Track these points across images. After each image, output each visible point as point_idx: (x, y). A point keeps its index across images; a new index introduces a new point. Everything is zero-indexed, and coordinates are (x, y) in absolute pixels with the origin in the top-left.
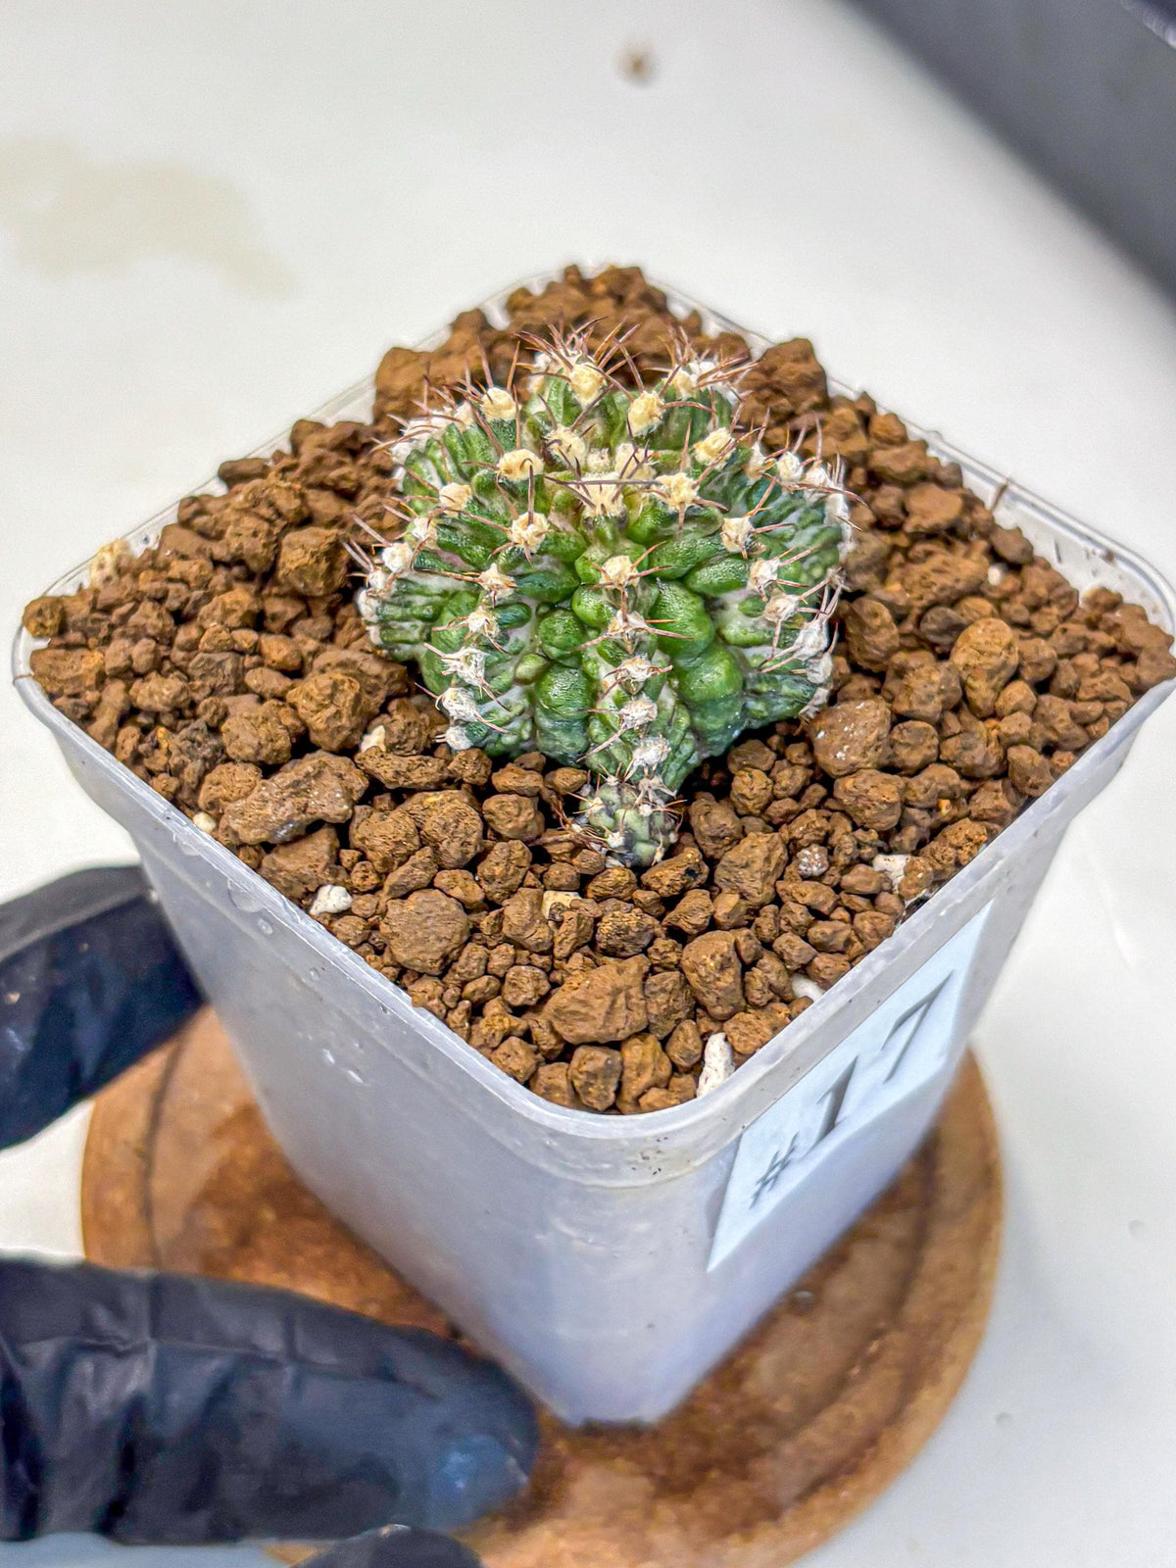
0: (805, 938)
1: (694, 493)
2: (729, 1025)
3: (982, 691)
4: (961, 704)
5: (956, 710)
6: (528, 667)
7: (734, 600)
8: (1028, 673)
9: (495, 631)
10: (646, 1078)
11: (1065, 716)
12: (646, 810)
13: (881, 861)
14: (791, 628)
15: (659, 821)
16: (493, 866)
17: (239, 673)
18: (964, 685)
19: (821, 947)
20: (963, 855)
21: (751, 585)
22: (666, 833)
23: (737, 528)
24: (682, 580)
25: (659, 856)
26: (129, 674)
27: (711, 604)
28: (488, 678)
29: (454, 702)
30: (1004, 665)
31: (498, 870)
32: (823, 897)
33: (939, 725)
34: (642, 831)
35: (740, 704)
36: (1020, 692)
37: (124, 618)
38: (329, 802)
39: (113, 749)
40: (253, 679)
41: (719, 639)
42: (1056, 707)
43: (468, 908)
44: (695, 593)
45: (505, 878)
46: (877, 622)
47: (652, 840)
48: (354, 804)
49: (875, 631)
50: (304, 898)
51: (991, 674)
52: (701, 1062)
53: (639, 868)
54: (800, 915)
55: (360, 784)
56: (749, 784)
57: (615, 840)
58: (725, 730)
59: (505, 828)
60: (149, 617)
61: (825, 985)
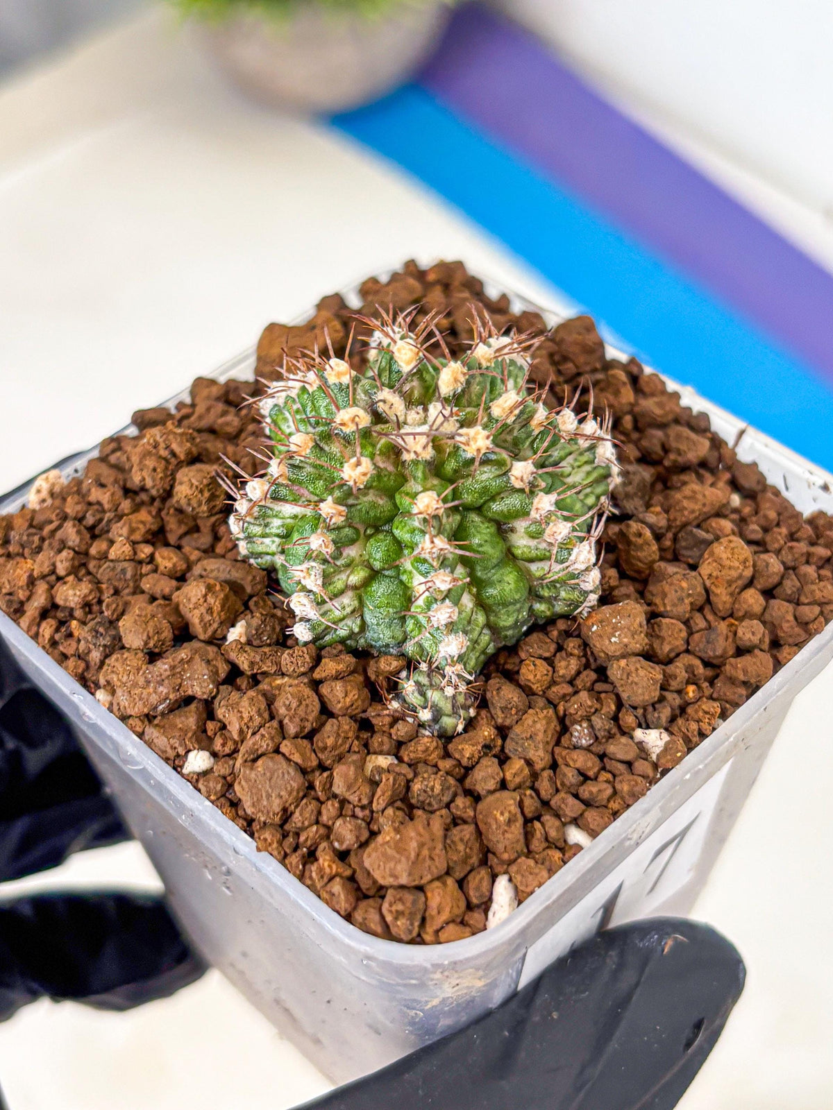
0: (576, 796)
1: (489, 443)
2: (513, 868)
3: (722, 597)
4: (706, 603)
5: (701, 610)
6: (356, 578)
7: (521, 525)
8: (761, 583)
9: (331, 548)
10: (445, 916)
11: (790, 617)
12: (449, 691)
13: (639, 734)
14: (566, 546)
15: (461, 699)
16: (329, 735)
17: (138, 577)
18: (707, 591)
19: (587, 804)
20: (705, 727)
21: (533, 514)
22: (466, 708)
23: (522, 470)
24: (479, 509)
25: (460, 728)
26: (53, 578)
27: (502, 528)
28: (325, 584)
29: (300, 604)
30: (740, 577)
31: (330, 742)
32: (588, 762)
33: (686, 623)
34: (447, 707)
35: (527, 606)
36: (753, 599)
37: (53, 532)
38: (199, 684)
39: (35, 637)
40: (146, 585)
41: (510, 556)
42: (781, 609)
43: (304, 771)
44: (491, 520)
45: (334, 748)
46: (641, 541)
47: (455, 713)
48: (218, 684)
49: (640, 548)
50: (176, 763)
51: (730, 583)
52: (490, 899)
53: (446, 738)
54: (571, 777)
55: (223, 670)
56: (533, 672)
57: (425, 715)
58: (516, 625)
59: (337, 708)
60: (70, 532)
61: (594, 834)
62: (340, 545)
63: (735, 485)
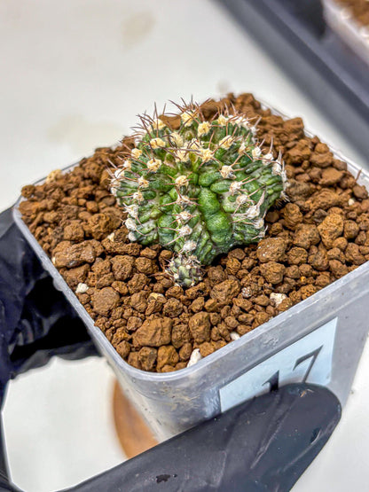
0: (237, 319)
1: (211, 156)
2: (201, 346)
3: (327, 239)
4: (318, 243)
5: (317, 245)
6: (154, 213)
7: (226, 196)
8: (346, 235)
9: (142, 199)
10: (165, 361)
11: (356, 251)
12: (189, 267)
13: (272, 295)
14: (244, 208)
15: (194, 272)
16: (133, 282)
17: (77, 212)
18: (320, 236)
19: (242, 323)
20: (304, 296)
21: (230, 190)
22: (195, 275)
23: (226, 170)
24: (209, 187)
25: (193, 284)
26: (45, 210)
27: (219, 197)
28: (139, 216)
29: (129, 224)
30: (336, 231)
31: (134, 283)
32: (247, 305)
33: (308, 250)
34: (187, 274)
35: (231, 234)
36: (342, 241)
37: (51, 193)
38: (87, 255)
39: (34, 233)
40: (80, 215)
41: (220, 210)
42: (354, 248)
43: (121, 295)
44: (213, 192)
45: (136, 286)
46: (293, 212)
47: (190, 278)
48: (95, 257)
49: (292, 215)
50: (73, 287)
51: (331, 233)
52: (189, 359)
53: (185, 288)
54: (236, 309)
55: (100, 250)
56: (232, 263)
57: (176, 276)
58: (224, 242)
59: (140, 268)
60: (56, 194)
61: (241, 335)
62: (147, 199)
63: (353, 195)
